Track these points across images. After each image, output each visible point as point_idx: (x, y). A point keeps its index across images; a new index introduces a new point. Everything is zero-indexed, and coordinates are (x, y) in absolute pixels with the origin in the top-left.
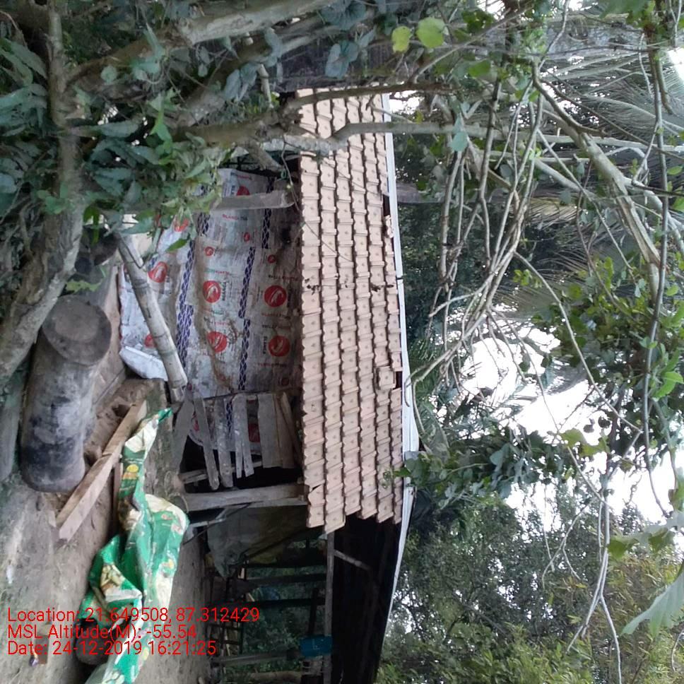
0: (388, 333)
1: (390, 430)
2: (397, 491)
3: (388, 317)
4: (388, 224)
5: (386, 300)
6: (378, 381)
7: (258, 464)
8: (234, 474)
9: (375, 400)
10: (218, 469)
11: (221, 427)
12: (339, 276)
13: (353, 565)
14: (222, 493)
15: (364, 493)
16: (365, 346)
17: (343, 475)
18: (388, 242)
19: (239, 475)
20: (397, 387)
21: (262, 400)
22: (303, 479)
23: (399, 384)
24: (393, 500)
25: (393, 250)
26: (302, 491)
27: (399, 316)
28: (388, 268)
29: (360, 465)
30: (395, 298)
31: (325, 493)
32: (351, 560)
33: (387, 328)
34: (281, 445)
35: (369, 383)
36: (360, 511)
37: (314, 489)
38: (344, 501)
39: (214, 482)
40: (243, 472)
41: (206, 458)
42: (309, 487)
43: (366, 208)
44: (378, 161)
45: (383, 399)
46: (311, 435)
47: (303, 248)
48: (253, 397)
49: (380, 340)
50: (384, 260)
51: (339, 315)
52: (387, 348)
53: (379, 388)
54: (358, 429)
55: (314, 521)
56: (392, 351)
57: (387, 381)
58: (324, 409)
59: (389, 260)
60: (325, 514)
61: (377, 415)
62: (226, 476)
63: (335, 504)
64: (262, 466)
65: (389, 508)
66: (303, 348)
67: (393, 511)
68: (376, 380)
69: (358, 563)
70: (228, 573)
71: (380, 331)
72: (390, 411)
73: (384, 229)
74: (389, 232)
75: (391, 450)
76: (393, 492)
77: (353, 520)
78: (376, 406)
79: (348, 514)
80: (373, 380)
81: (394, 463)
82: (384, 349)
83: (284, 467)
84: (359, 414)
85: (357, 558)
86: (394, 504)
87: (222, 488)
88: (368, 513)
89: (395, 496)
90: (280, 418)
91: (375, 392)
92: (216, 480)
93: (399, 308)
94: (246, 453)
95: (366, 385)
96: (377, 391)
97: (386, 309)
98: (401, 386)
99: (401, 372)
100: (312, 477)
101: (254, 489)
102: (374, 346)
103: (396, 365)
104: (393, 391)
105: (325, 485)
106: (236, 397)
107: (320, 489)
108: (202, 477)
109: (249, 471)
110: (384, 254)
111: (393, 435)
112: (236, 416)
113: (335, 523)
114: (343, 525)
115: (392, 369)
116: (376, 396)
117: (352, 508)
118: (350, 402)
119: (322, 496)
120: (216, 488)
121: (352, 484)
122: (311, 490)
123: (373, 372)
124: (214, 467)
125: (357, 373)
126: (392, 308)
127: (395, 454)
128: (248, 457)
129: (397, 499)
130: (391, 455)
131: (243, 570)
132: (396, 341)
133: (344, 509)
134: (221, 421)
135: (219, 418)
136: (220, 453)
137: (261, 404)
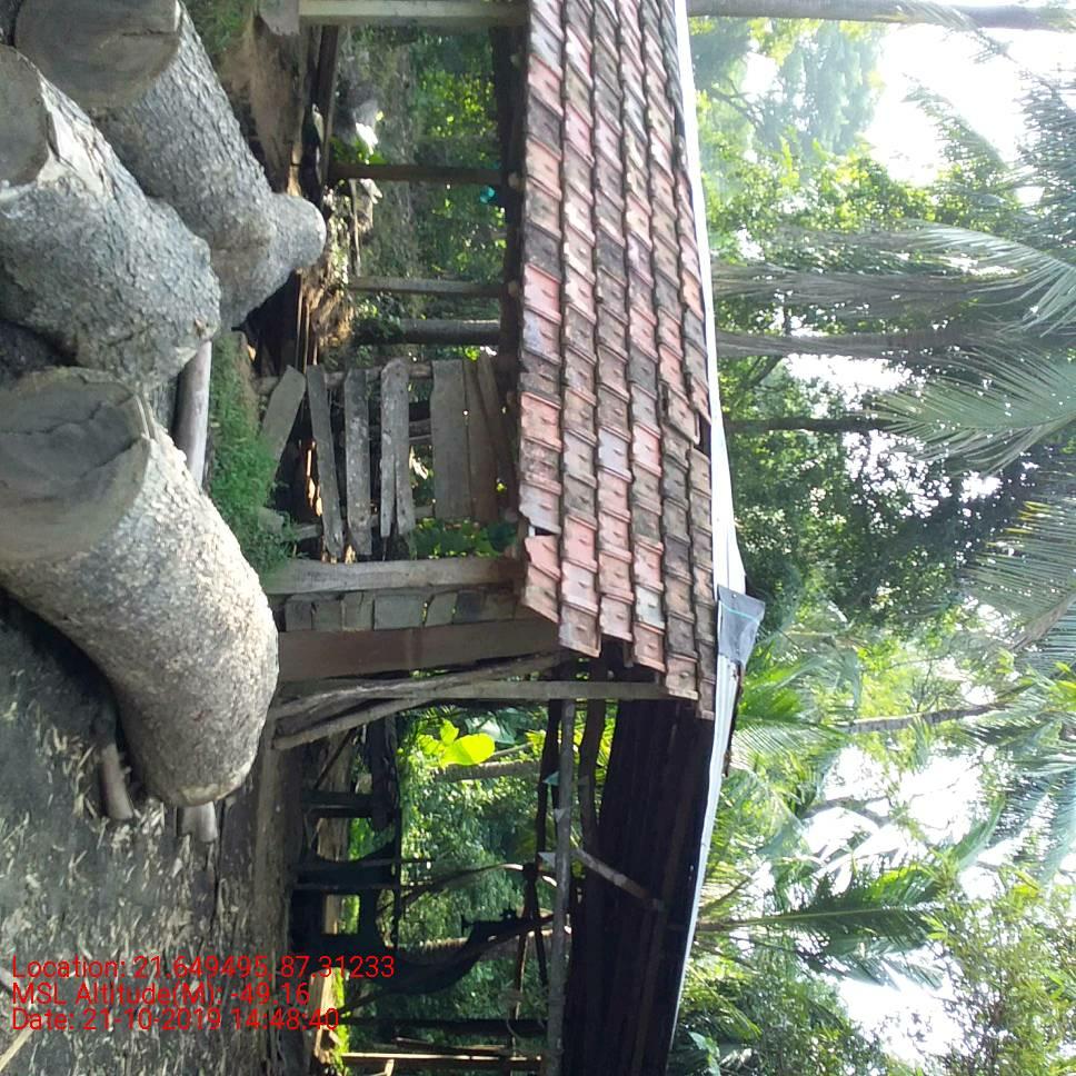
0: (683, 337)
1: (690, 524)
2: (704, 651)
3: (684, 310)
5: (679, 275)
6: (665, 407)
11: (355, 426)
15: (638, 611)
17: (597, 546)
19: (385, 531)
20: (701, 447)
21: (441, 373)
23: (704, 446)
24: (697, 666)
29: (631, 548)
31: (561, 557)
32: (606, 872)
33: (681, 327)
35: (650, 406)
36: (631, 643)
37: (537, 532)
39: (334, 540)
45: (675, 449)
49: (670, 339)
52: (682, 361)
54: (628, 475)
55: (536, 599)
57: (683, 418)
58: (562, 382)
60: (560, 602)
61: (664, 474)
63: (581, 593)
65: (690, 679)
67: (697, 690)
69: (620, 880)
71: (669, 324)
72: (689, 486)
75: (692, 562)
76: (696, 649)
78: (663, 455)
79: (606, 633)
80: (656, 400)
82: (677, 360)
84: (630, 444)
86: (697, 676)
88: (646, 656)
89: (700, 658)
91: (659, 425)
92: (338, 536)
94: (402, 483)
95: (643, 406)
96: (664, 426)
98: (709, 453)
99: (709, 423)
100: (535, 505)
102: (658, 341)
103: (698, 397)
104: (695, 451)
105: (560, 539)
106: (390, 365)
109: (406, 524)
111: (696, 538)
113: (580, 638)
114: (595, 654)
115: (691, 404)
117: (618, 630)
119: (553, 557)
120: (336, 553)
123: (657, 388)
124: (336, 508)
126: (691, 298)
127: (699, 576)
128: (406, 492)
129: (703, 668)
130: (691, 571)
132: (699, 364)
133: (597, 617)
134: (356, 414)
135: (354, 407)
136: (349, 479)
137: (437, 382)
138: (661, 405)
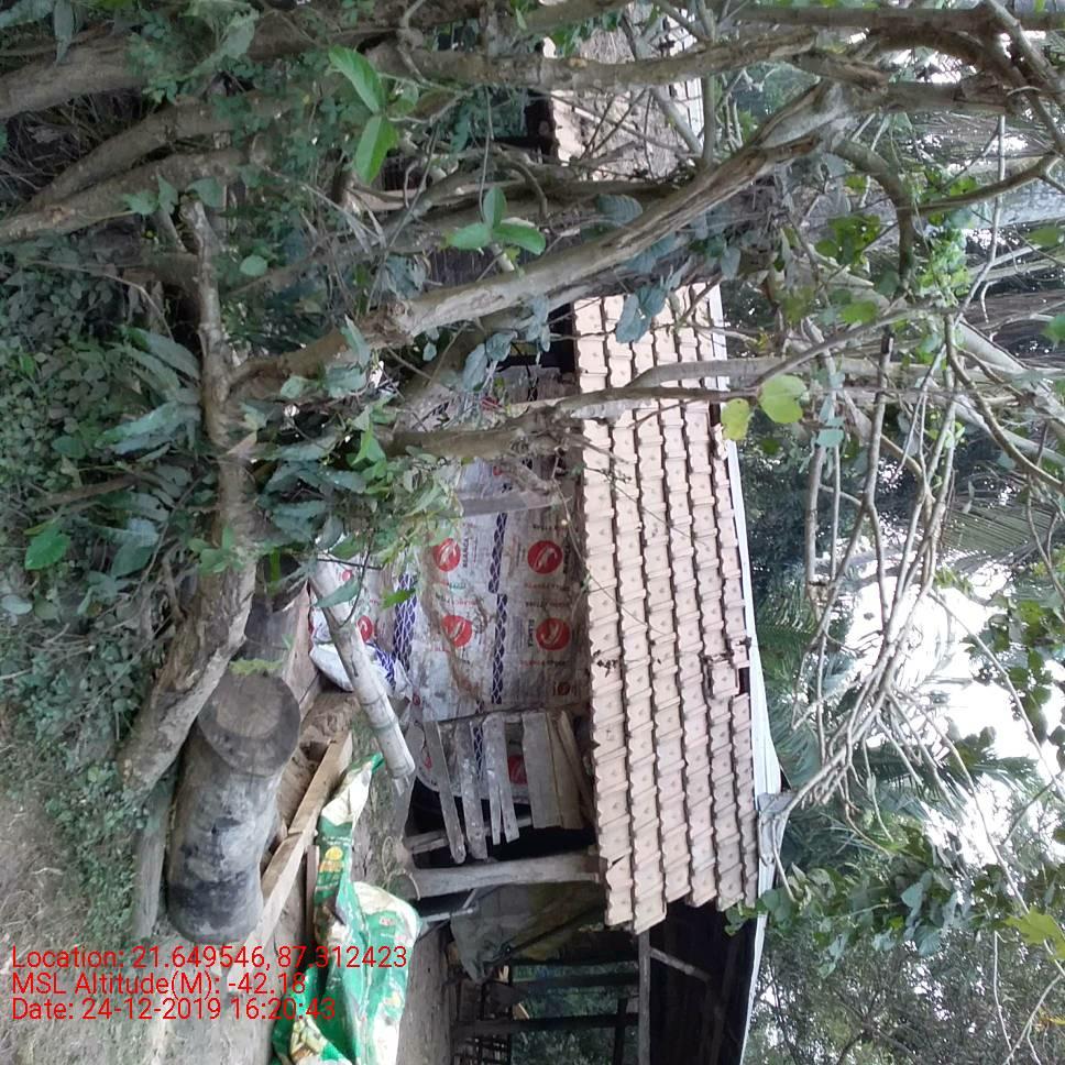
0: (723, 608)
1: (734, 761)
2: (748, 859)
3: (724, 584)
4: (718, 437)
5: (719, 556)
6: (710, 686)
7: (526, 822)
8: (489, 839)
9: (707, 715)
10: (464, 831)
11: (466, 766)
12: (644, 527)
13: (681, 973)
14: (470, 869)
15: (694, 865)
16: (688, 631)
17: (660, 839)
18: (719, 465)
19: (496, 840)
20: (741, 692)
21: (529, 723)
22: (597, 848)
23: (744, 686)
24: (742, 874)
25: (728, 477)
26: (597, 865)
27: (741, 579)
28: (720, 508)
29: (687, 820)
30: (734, 552)
31: (633, 869)
32: (677, 964)
33: (721, 601)
34: (560, 794)
35: (698, 689)
36: (690, 895)
37: (614, 863)
38: (664, 879)
39: (458, 851)
40: (503, 835)
41: (444, 813)
42: (606, 860)
43: (683, 417)
44: (699, 343)
45: (719, 712)
46: (608, 778)
47: (585, 489)
48: (515, 718)
49: (712, 620)
50: (713, 494)
51: (645, 586)
52: (723, 632)
53: (713, 697)
54: (682, 764)
55: (617, 914)
56: (731, 636)
57: (725, 682)
58: (627, 735)
59: (722, 494)
60: (634, 902)
61: (711, 739)
62: (476, 841)
63: (649, 885)
64: (531, 826)
65: (737, 886)
66: (591, 643)
67: (743, 890)
68: (707, 685)
69: (689, 970)
70: (483, 975)
71: (711, 608)
72: (732, 731)
73: (712, 447)
74: (720, 450)
75: (736, 793)
76: (741, 860)
77: (679, 910)
78: (709, 725)
79: (670, 900)
80: (703, 683)
81: (741, 814)
82: (719, 634)
83: (566, 826)
84: (682, 739)
85: (686, 961)
86: (743, 879)
87: (471, 860)
88: (701, 898)
89: (744, 867)
90: (558, 751)
91: (706, 702)
92: (462, 848)
93: (740, 567)
94: (506, 805)
95: (692, 693)
96: (709, 701)
97: (719, 570)
98: (749, 691)
99: (748, 669)
100: (611, 844)
101: (520, 863)
102: (702, 631)
103: (739, 660)
104: (735, 700)
105: (632, 856)
106: (489, 718)
107: (625, 863)
108: (439, 843)
109: (512, 834)
110: (713, 485)
111: (739, 769)
112: (489, 749)
113: (650, 915)
114: (663, 917)
115: (732, 665)
116: (709, 709)
117: (676, 891)
118: (667, 721)
119: (627, 873)
120: (461, 860)
121: (675, 850)
122: (609, 865)
123: (702, 671)
124: (457, 828)
125: (677, 675)
126: (729, 569)
127: (742, 800)
128: (510, 812)
129: (748, 873)
130: (736, 801)
131: (506, 969)
132: (737, 620)
133: (663, 892)
134: (466, 757)
135: (463, 752)
136: (465, 805)
137: (527, 730)
138: (706, 684)
